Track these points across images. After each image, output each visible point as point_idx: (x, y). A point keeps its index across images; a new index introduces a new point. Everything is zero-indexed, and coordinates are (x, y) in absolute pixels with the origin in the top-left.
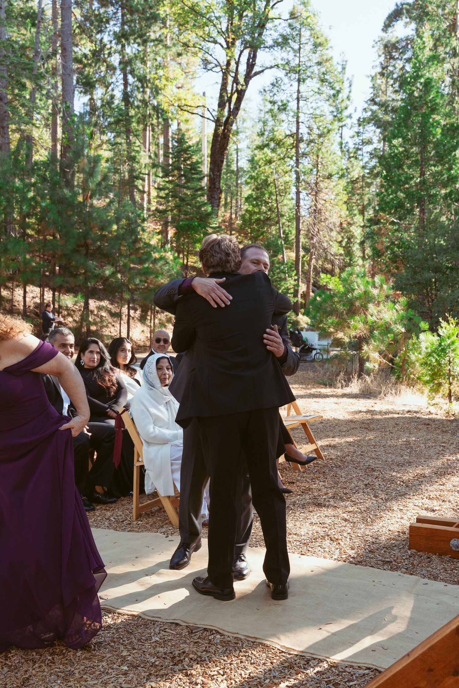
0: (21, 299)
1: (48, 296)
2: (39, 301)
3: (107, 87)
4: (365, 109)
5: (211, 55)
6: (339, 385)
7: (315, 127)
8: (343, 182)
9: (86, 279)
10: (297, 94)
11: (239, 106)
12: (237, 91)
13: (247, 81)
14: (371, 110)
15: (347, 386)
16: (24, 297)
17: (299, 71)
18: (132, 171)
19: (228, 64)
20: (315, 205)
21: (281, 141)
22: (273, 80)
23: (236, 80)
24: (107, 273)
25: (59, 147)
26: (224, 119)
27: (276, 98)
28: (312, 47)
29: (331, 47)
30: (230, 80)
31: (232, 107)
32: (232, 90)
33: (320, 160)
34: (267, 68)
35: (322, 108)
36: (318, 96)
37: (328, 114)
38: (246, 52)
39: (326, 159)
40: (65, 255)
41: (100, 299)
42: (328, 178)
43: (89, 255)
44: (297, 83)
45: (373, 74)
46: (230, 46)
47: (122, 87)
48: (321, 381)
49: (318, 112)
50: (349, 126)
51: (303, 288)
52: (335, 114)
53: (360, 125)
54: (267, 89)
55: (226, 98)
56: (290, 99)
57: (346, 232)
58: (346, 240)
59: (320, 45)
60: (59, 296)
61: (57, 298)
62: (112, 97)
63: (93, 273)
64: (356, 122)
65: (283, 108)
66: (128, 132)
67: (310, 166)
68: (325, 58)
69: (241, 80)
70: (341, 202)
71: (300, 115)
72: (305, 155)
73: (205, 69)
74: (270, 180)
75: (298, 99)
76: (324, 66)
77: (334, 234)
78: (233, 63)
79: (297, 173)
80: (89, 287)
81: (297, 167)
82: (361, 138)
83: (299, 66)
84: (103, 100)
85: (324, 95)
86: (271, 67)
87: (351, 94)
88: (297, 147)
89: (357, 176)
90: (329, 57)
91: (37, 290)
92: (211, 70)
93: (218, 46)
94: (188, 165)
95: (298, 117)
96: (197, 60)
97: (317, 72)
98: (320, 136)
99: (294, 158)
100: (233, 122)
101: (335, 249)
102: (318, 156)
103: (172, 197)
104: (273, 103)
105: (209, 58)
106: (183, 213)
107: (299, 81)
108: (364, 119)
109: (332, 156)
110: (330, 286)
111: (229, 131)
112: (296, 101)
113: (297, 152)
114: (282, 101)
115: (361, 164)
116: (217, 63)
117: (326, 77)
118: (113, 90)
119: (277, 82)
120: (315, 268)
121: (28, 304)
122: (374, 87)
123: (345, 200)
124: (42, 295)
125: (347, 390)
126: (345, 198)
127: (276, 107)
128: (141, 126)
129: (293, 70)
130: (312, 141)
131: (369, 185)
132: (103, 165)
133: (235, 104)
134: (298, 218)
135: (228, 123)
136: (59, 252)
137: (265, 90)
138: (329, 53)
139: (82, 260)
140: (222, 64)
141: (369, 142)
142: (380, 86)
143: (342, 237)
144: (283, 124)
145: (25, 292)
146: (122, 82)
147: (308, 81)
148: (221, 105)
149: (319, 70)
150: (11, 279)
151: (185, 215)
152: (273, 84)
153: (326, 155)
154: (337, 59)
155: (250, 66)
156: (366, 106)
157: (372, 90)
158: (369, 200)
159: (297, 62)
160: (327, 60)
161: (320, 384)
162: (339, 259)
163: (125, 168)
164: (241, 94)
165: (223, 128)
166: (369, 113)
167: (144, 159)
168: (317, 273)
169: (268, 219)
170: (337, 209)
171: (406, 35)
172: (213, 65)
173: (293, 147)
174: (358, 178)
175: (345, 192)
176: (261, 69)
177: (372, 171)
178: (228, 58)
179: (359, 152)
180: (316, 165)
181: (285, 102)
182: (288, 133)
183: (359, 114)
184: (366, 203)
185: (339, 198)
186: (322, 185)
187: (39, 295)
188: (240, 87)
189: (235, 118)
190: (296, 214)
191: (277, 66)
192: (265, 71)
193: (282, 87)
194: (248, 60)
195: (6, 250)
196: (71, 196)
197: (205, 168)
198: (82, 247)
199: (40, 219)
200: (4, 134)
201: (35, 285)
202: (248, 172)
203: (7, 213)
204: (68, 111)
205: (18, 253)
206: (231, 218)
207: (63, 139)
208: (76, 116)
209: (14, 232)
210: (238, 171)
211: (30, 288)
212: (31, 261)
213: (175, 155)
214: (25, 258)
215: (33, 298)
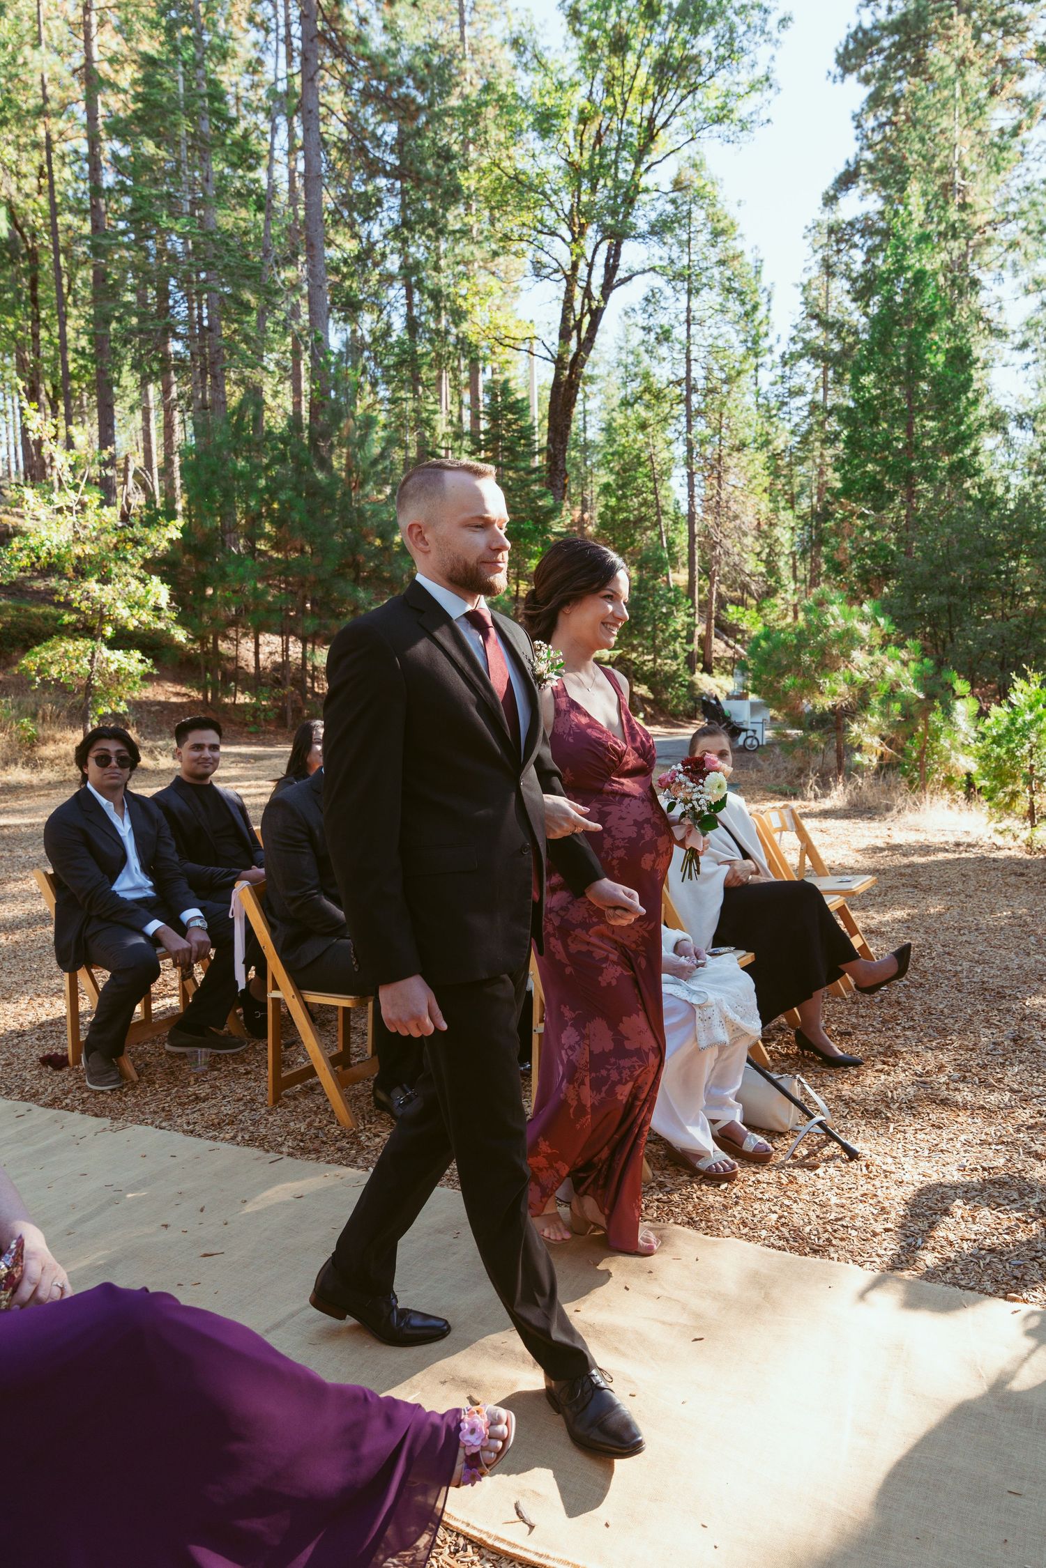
0: (250, 657)
1: (295, 650)
2: (280, 660)
3: (381, 311)
4: (792, 339)
5: (547, 253)
6: (811, 794)
7: (716, 367)
8: (762, 457)
10: (685, 314)
11: (594, 336)
12: (590, 310)
13: (605, 295)
14: (803, 340)
15: (824, 796)
16: (257, 653)
17: (690, 276)
18: (422, 444)
19: (575, 266)
20: (718, 493)
21: (660, 391)
22: (646, 291)
23: (587, 293)
25: (305, 405)
26: (570, 357)
27: (652, 322)
28: (709, 237)
29: (741, 236)
30: (578, 293)
31: (583, 335)
32: (582, 308)
33: (724, 421)
34: (638, 273)
35: (727, 336)
36: (719, 317)
37: (737, 344)
38: (604, 247)
39: (734, 419)
40: (320, 582)
42: (739, 450)
44: (686, 297)
45: (806, 282)
46: (578, 236)
47: (403, 310)
48: (775, 788)
49: (720, 343)
50: (769, 366)
51: (700, 630)
52: (749, 345)
53: (785, 364)
54: (637, 307)
55: (572, 322)
56: (677, 324)
57: (767, 537)
58: (767, 550)
59: (723, 232)
61: (308, 654)
62: (389, 326)
64: (778, 360)
65: (665, 336)
66: (416, 380)
67: (709, 432)
68: (731, 253)
69: (596, 293)
70: (760, 489)
71: (692, 348)
72: (700, 413)
73: (537, 276)
74: (644, 456)
75: (688, 322)
76: (728, 268)
77: (749, 541)
78: (582, 266)
79: (689, 444)
81: (689, 431)
82: (787, 385)
83: (689, 267)
84: (372, 332)
85: (730, 315)
86: (644, 272)
87: (771, 314)
88: (687, 400)
89: (782, 447)
90: (739, 250)
91: (276, 640)
92: (547, 277)
93: (557, 239)
94: (514, 431)
95: (688, 352)
96: (526, 264)
97: (717, 276)
98: (725, 382)
99: (683, 419)
100: (584, 361)
101: (753, 565)
102: (721, 415)
104: (647, 329)
105: (545, 259)
107: (689, 292)
108: (791, 354)
109: (744, 415)
110: (744, 626)
111: (579, 376)
112: (685, 326)
113: (688, 407)
114: (661, 327)
115: (789, 426)
116: (555, 265)
117: (736, 285)
118: (389, 316)
119: (654, 296)
120: (719, 595)
121: (262, 663)
122: (806, 303)
123: (767, 484)
124: (286, 649)
125: (827, 804)
126: (766, 482)
127: (653, 335)
128: (435, 373)
129: (679, 276)
130: (712, 391)
131: (801, 461)
132: (378, 434)
133: (587, 332)
134: (691, 516)
135: (577, 362)
136: (312, 578)
137: (633, 310)
138: (738, 245)
139: (349, 589)
140: (565, 268)
141: (800, 392)
142: (815, 299)
143: (762, 546)
144: (664, 364)
145: (257, 645)
146: (404, 301)
147: (704, 292)
148: (565, 335)
149: (721, 273)
150: (233, 623)
152: (647, 299)
153: (733, 412)
154: (749, 258)
155: (611, 269)
156: (794, 333)
157: (803, 308)
158: (802, 486)
159: (685, 261)
160: (734, 258)
161: (775, 792)
162: (757, 582)
163: (411, 438)
164: (596, 314)
165: (567, 372)
166: (800, 346)
167: (442, 428)
168: (722, 603)
169: (641, 519)
170: (753, 499)
171: (864, 211)
172: (550, 270)
173: (681, 402)
174: (783, 451)
175: (767, 472)
176: (627, 275)
177: (807, 439)
178: (574, 258)
179: (785, 409)
180: (718, 431)
181: (667, 327)
182: (673, 378)
183: (783, 347)
184: (796, 489)
185: (755, 482)
186: (729, 462)
187: (280, 649)
188: (594, 304)
189: (587, 354)
190: (690, 510)
191: (653, 269)
192: (634, 278)
193: (662, 304)
194: (607, 259)
195: (224, 576)
196: (329, 484)
197: (541, 438)
198: (349, 567)
199: (279, 522)
200: (218, 387)
201: (274, 633)
202: (603, 447)
203: (227, 515)
204: (320, 346)
205: (242, 580)
206: (582, 520)
207: (312, 391)
208: (332, 353)
209: (236, 545)
210: (586, 447)
211: (263, 638)
212: (265, 593)
213: (494, 415)
214: (255, 589)
215: (271, 653)
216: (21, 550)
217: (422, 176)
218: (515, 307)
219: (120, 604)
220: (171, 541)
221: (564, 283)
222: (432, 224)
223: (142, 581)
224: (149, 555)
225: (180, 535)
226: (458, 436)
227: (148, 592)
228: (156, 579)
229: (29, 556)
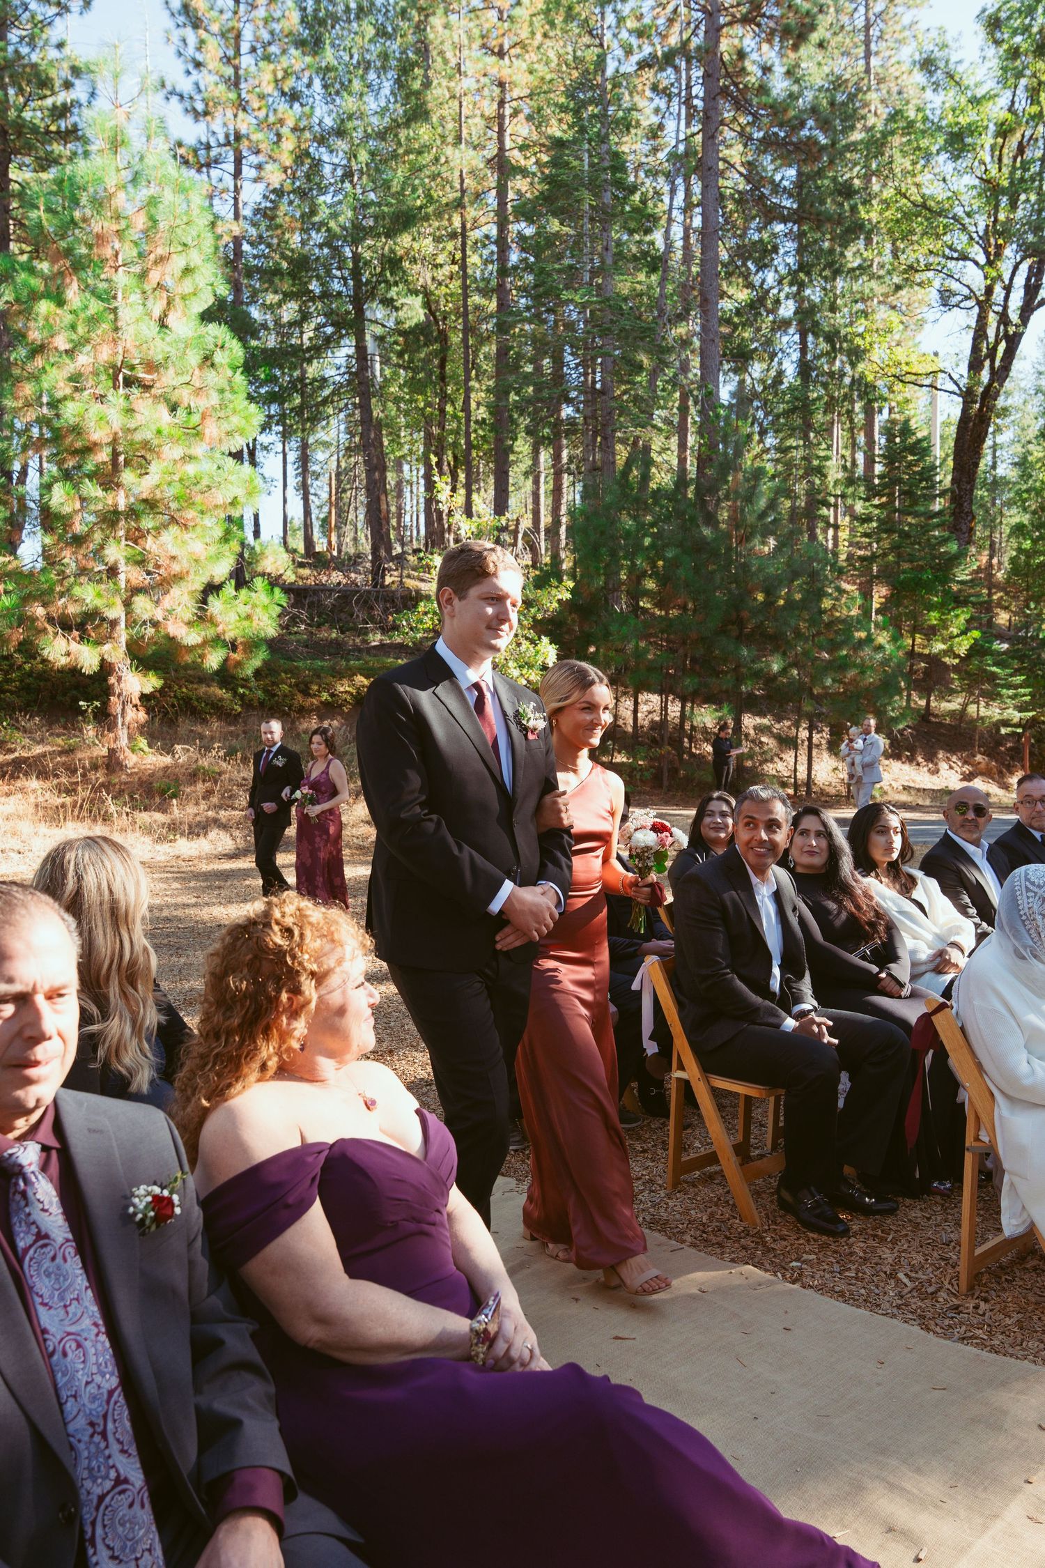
0: (628, 715)
1: (674, 709)
2: (657, 719)
3: (772, 359)
5: (958, 280)
9: (737, 680)
11: (1010, 363)
12: (1006, 336)
13: (1025, 318)
16: (635, 712)
18: (812, 493)
19: (989, 291)
23: (1004, 319)
24: (776, 667)
25: (691, 460)
26: (981, 390)
30: (992, 319)
31: (997, 364)
32: (997, 335)
38: (1024, 267)
40: (702, 639)
41: (762, 714)
43: (742, 639)
46: (993, 259)
47: (796, 356)
55: (985, 351)
60: (692, 708)
61: (687, 714)
62: (780, 374)
63: (750, 669)
66: (808, 426)
69: (1014, 317)
73: (945, 305)
78: (999, 292)
80: (741, 693)
84: (762, 381)
91: (655, 699)
92: (957, 306)
93: (969, 263)
94: (914, 473)
96: (933, 295)
100: (997, 394)
103: (886, 531)
105: (955, 286)
106: (907, 558)
111: (991, 409)
116: (966, 291)
118: (780, 364)
121: (640, 722)
124: (664, 708)
128: (828, 418)
132: (766, 487)
133: (1002, 360)
135: (990, 394)
136: (694, 635)
139: (732, 647)
140: (978, 293)
145: (636, 704)
146: (798, 347)
148: (975, 365)
151: (911, 561)
155: (1032, 290)
163: (800, 488)
164: (1013, 342)
165: (977, 406)
167: (834, 473)
172: (959, 298)
178: (989, 282)
187: (658, 708)
188: (1012, 330)
189: (1001, 384)
194: (1028, 279)
195: (607, 634)
196: (715, 540)
197: (944, 478)
198: (733, 624)
199: (663, 580)
200: (608, 448)
201: (654, 692)
202: (1014, 483)
203: (611, 573)
204: (709, 400)
205: (625, 639)
206: (990, 565)
207: (700, 445)
208: (722, 406)
209: (619, 604)
210: (996, 485)
211: (643, 697)
212: (646, 651)
213: (892, 457)
214: (637, 647)
215: (650, 712)
216: (426, 613)
217: (821, 218)
218: (917, 341)
219: (511, 664)
220: (559, 601)
221: (976, 309)
222: (830, 265)
223: (532, 642)
224: (539, 617)
225: (569, 596)
226: (850, 481)
227: (537, 652)
228: (545, 640)
229: (432, 619)
